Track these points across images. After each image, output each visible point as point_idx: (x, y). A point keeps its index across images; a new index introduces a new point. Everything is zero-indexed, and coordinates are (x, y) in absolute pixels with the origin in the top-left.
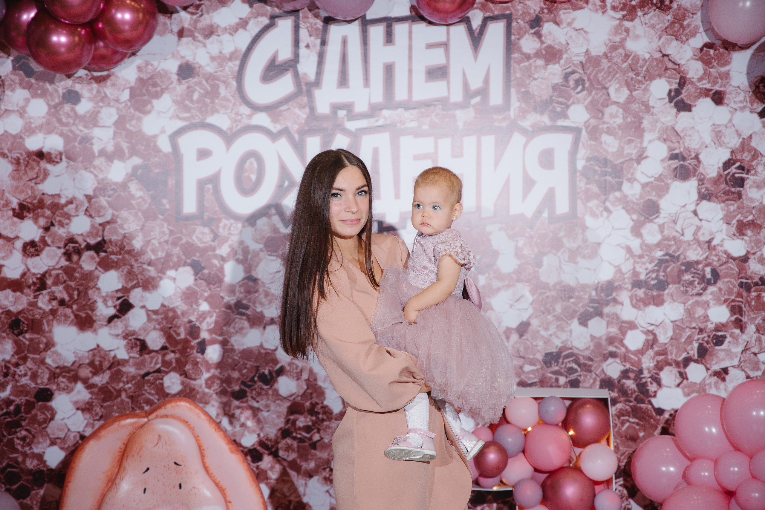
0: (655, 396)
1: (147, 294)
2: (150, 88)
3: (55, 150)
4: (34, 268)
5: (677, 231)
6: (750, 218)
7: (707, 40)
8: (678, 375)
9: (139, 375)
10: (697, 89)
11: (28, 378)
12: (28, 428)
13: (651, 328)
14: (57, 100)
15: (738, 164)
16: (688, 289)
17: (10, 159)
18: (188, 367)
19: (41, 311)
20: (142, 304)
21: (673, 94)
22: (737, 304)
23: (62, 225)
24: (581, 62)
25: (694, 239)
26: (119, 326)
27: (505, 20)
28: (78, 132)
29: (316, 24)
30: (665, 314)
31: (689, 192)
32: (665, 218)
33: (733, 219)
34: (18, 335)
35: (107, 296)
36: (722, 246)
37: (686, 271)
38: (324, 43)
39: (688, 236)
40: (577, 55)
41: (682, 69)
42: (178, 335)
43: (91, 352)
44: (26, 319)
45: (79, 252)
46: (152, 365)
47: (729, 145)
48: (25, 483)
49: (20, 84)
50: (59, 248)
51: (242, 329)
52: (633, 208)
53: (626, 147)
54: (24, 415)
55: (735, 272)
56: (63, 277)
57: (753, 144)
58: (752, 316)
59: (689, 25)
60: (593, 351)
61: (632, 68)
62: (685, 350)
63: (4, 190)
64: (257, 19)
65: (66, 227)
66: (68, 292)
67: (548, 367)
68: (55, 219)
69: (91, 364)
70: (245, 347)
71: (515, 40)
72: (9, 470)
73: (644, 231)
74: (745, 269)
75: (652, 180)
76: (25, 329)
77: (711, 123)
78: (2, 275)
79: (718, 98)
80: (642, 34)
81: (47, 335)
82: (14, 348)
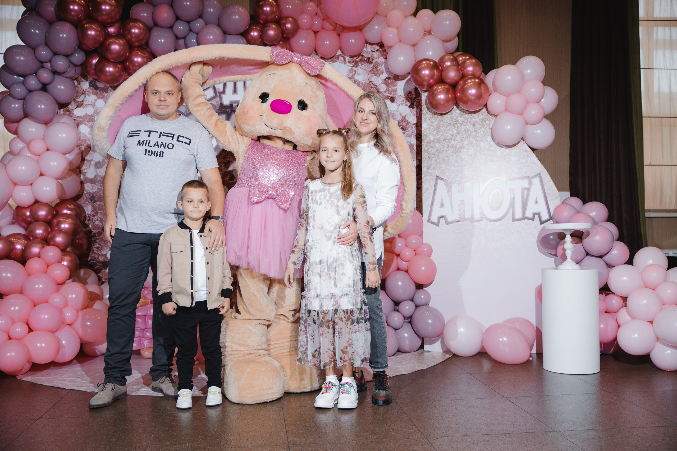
4: (100, 173)
7: (387, 76)
10: (384, 96)
11: (98, 221)
12: (98, 243)
17: (88, 126)
34: (93, 203)
41: (378, 87)
44: (97, 196)
47: (397, 119)
48: (99, 267)
49: (93, 93)
54: (97, 237)
57: (407, 118)
59: (380, 70)
63: (86, 139)
72: (91, 261)
76: (97, 200)
78: (86, 176)
79: (392, 100)
80: (361, 73)
82: (92, 208)
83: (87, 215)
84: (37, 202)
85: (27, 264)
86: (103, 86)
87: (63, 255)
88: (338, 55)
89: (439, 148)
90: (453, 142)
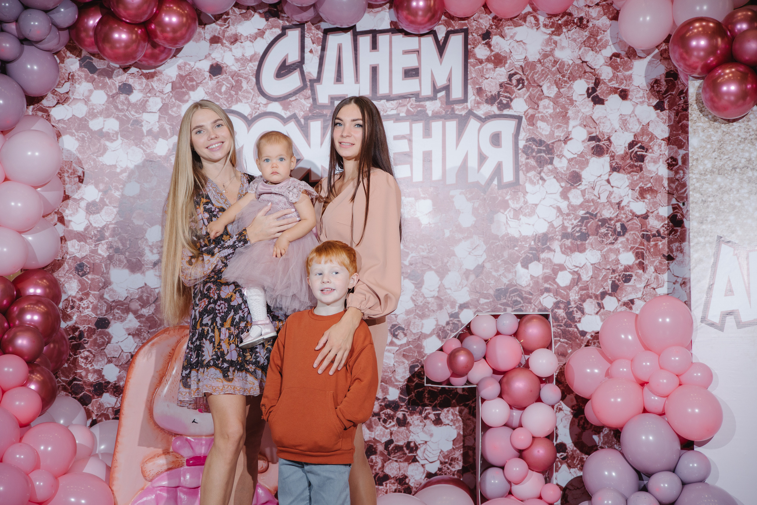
0: (579, 321)
2: (188, 82)
3: (113, 130)
4: (95, 223)
5: (595, 195)
6: (649, 185)
7: (615, 51)
8: (597, 305)
10: (608, 87)
11: (89, 309)
12: (90, 349)
13: (576, 270)
14: (114, 92)
15: (639, 145)
16: (604, 239)
17: (77, 137)
19: (100, 257)
21: (590, 91)
22: (640, 250)
23: (117, 189)
24: (521, 66)
25: (608, 201)
27: (463, 33)
28: (130, 116)
29: (317, 34)
30: (587, 259)
31: (603, 166)
32: (586, 185)
33: (636, 186)
34: (81, 276)
35: (153, 245)
36: (628, 206)
37: (602, 225)
38: (323, 49)
39: (603, 199)
40: (518, 61)
41: (597, 73)
43: (140, 290)
44: (89, 263)
45: (131, 211)
47: (633, 130)
48: (88, 393)
49: (86, 79)
50: (114, 207)
52: (562, 178)
53: (556, 131)
54: (86, 339)
55: (638, 226)
56: (118, 230)
57: (650, 129)
58: (652, 260)
59: (601, 40)
60: (532, 287)
61: (559, 71)
62: (602, 286)
63: (71, 161)
64: (272, 30)
65: (121, 190)
66: (122, 243)
67: (498, 300)
68: (112, 185)
69: (140, 299)
71: (471, 49)
72: (74, 382)
73: (570, 195)
74: (646, 224)
75: (576, 156)
76: (88, 271)
77: (619, 114)
78: (70, 228)
79: (624, 95)
80: (566, 45)
81: (104, 275)
82: (79, 286)
83: (70, 299)
86: (105, 67)
87: (30, 372)
88: (525, 14)
89: (722, 184)
90: (750, 174)
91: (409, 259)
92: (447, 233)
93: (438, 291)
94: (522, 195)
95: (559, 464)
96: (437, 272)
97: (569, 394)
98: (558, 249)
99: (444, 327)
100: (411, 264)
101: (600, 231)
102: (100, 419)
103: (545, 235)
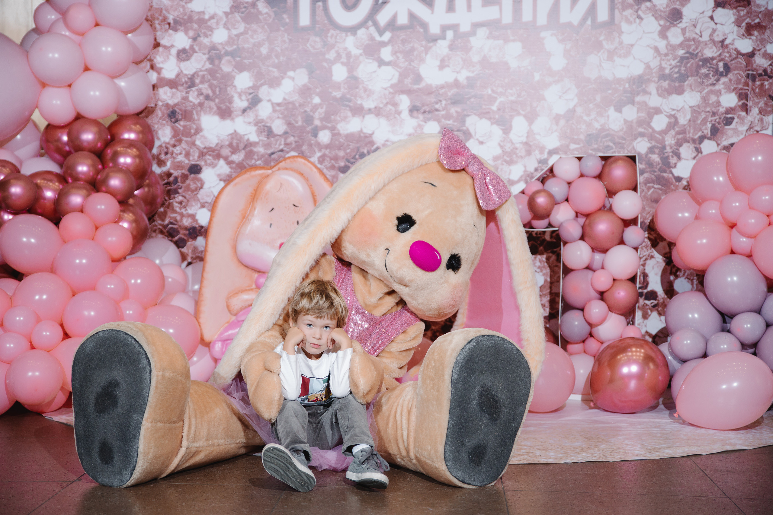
0: (675, 167)
1: (272, 91)
4: (186, 70)
5: (696, 34)
6: (757, 21)
8: (694, 150)
9: (267, 154)
11: (182, 155)
12: (184, 194)
13: (673, 113)
16: (704, 80)
18: (304, 148)
19: (192, 104)
20: (268, 98)
22: (744, 91)
23: (206, 36)
25: (711, 39)
26: (251, 116)
30: (685, 101)
31: (707, 1)
32: (686, 23)
33: (743, 23)
34: (174, 123)
35: (242, 92)
36: (733, 44)
37: (703, 66)
39: (706, 37)
42: (297, 122)
43: (230, 136)
44: (180, 110)
45: (220, 58)
46: (277, 146)
48: (183, 237)
50: (204, 54)
51: (346, 117)
52: (661, 16)
54: (180, 184)
55: (743, 65)
56: (208, 77)
58: (756, 101)
60: (625, 132)
62: (701, 130)
63: (161, 8)
65: (209, 37)
66: (212, 90)
67: (589, 145)
68: (201, 31)
69: (230, 145)
70: (349, 132)
72: (170, 226)
73: (670, 34)
74: (752, 63)
76: (180, 117)
78: (162, 75)
81: (196, 122)
82: (171, 132)
83: (164, 145)
84: (79, 117)
85: (62, 224)
87: (121, 211)
91: (497, 104)
92: (537, 77)
93: (527, 137)
94: (618, 35)
95: (649, 311)
96: (525, 116)
97: (662, 241)
98: (654, 92)
99: (532, 174)
100: (499, 109)
101: (700, 72)
102: (195, 261)
103: (640, 77)
